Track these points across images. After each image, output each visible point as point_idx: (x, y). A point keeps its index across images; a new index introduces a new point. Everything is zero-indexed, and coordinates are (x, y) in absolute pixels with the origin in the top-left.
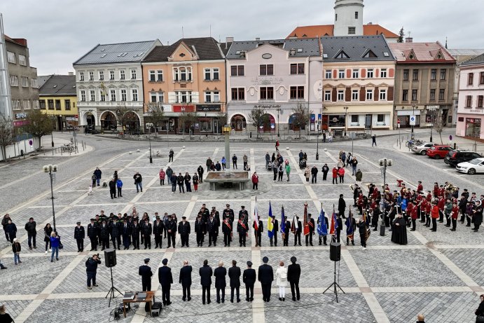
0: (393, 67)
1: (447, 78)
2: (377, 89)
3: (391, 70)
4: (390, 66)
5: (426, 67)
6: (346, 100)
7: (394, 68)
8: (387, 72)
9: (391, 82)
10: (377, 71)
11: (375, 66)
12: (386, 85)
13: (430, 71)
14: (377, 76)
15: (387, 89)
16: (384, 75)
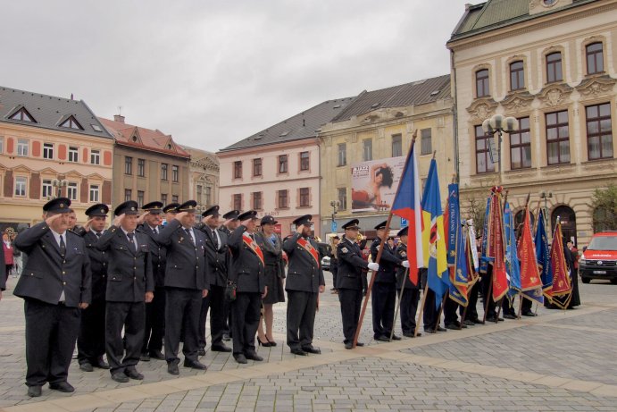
0: (110, 149)
1: (181, 180)
2: (85, 181)
3: (107, 154)
4: (106, 148)
5: (154, 158)
6: (32, 197)
7: (112, 152)
8: (101, 155)
9: (107, 174)
10: (85, 151)
11: (83, 143)
12: (100, 178)
13: (159, 165)
14: (85, 159)
15: (100, 184)
16: (95, 160)
